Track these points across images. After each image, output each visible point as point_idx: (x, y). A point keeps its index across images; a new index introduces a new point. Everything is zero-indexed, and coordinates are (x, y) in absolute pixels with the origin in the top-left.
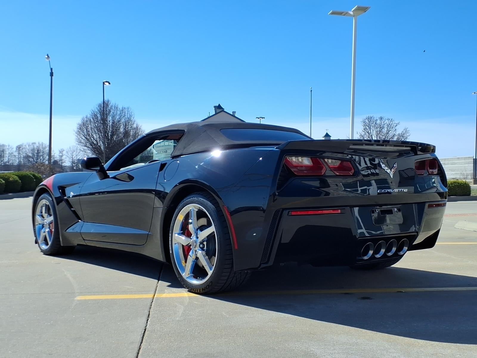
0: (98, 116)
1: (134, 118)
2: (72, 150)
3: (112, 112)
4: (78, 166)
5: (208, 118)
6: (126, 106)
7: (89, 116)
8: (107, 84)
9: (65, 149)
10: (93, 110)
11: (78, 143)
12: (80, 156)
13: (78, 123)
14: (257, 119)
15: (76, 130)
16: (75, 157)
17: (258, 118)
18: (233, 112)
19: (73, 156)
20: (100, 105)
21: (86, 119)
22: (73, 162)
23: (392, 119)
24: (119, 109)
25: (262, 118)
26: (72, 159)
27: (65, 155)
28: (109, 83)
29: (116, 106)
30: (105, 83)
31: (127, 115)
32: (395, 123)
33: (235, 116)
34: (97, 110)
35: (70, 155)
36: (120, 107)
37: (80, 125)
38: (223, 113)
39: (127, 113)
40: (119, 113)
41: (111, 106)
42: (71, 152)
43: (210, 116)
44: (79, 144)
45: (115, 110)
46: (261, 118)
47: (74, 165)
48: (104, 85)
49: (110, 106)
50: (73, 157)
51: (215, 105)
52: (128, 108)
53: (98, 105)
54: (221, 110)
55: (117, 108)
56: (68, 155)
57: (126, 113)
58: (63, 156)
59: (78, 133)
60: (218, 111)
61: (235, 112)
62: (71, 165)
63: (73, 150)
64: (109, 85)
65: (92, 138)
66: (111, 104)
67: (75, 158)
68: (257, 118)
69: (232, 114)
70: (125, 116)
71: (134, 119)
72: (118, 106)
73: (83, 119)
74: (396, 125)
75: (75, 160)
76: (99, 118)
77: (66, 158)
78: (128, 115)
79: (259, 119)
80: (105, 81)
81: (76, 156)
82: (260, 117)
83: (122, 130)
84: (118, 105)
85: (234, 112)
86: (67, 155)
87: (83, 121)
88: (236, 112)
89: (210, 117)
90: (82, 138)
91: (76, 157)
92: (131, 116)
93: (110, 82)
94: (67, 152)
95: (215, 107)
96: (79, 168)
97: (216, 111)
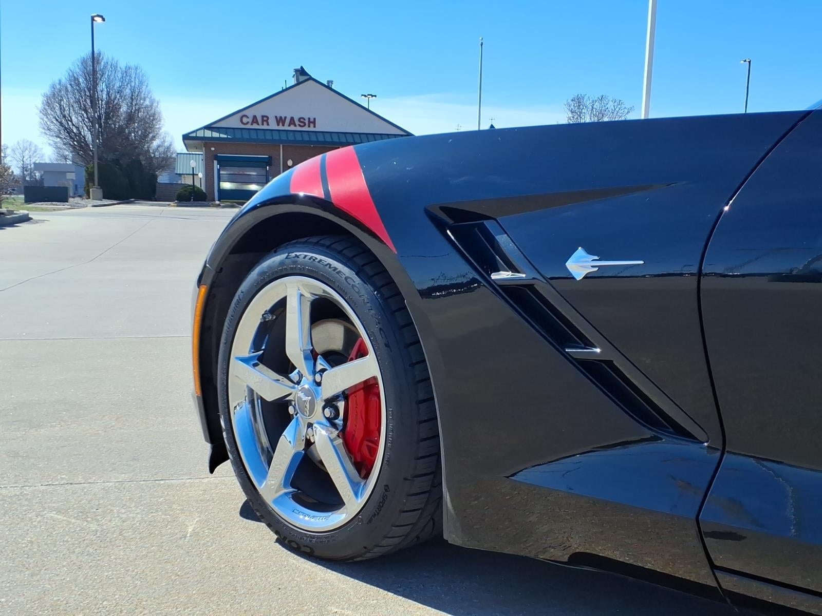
0: (80, 80)
1: (147, 86)
2: (22, 147)
3: (107, 74)
4: (33, 174)
5: (283, 91)
6: (132, 64)
7: (64, 81)
8: (99, 20)
9: (9, 146)
10: (71, 71)
11: (43, 131)
12: (36, 158)
13: (44, 93)
14: (363, 97)
15: (40, 106)
16: (27, 160)
17: (365, 96)
18: (328, 82)
19: (24, 157)
20: (84, 62)
21: (58, 87)
22: (24, 168)
23: (620, 101)
24: (120, 68)
25: (372, 96)
26: (22, 162)
27: (9, 155)
28: (104, 20)
29: (113, 63)
30: (95, 18)
31: (135, 81)
32: (625, 108)
33: (333, 88)
34: (78, 70)
35: (18, 155)
36: (122, 65)
37: (48, 97)
38: (311, 82)
39: (135, 78)
40: (120, 76)
41: (104, 62)
42: (19, 150)
43: (287, 87)
44: (45, 133)
45: (111, 71)
46: (370, 96)
47: (25, 172)
48: (94, 22)
49: (102, 63)
50: (24, 159)
51: (296, 68)
52: (136, 69)
53: (80, 60)
54: (306, 77)
55: (117, 67)
56: (15, 156)
57: (133, 77)
58: (6, 157)
59: (45, 113)
60: (302, 78)
61: (332, 82)
62: (22, 174)
63: (24, 147)
64: (102, 21)
65: (70, 123)
66: (105, 60)
67: (28, 162)
68: (362, 95)
69: (327, 84)
70: (130, 81)
71: (149, 87)
72: (117, 64)
73: (53, 87)
74: (628, 112)
75: (28, 164)
76: (83, 85)
77: (11, 161)
78: (137, 80)
79: (367, 98)
80: (96, 14)
81: (30, 157)
82: (368, 95)
83: (124, 109)
84: (117, 61)
85: (330, 82)
86: (13, 155)
87: (53, 90)
88: (334, 83)
89: (287, 89)
90: (52, 122)
91: (29, 159)
92: (141, 83)
93: (104, 17)
94: (13, 150)
95: (296, 71)
96: (36, 179)
97: (297, 80)
